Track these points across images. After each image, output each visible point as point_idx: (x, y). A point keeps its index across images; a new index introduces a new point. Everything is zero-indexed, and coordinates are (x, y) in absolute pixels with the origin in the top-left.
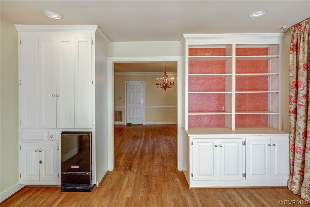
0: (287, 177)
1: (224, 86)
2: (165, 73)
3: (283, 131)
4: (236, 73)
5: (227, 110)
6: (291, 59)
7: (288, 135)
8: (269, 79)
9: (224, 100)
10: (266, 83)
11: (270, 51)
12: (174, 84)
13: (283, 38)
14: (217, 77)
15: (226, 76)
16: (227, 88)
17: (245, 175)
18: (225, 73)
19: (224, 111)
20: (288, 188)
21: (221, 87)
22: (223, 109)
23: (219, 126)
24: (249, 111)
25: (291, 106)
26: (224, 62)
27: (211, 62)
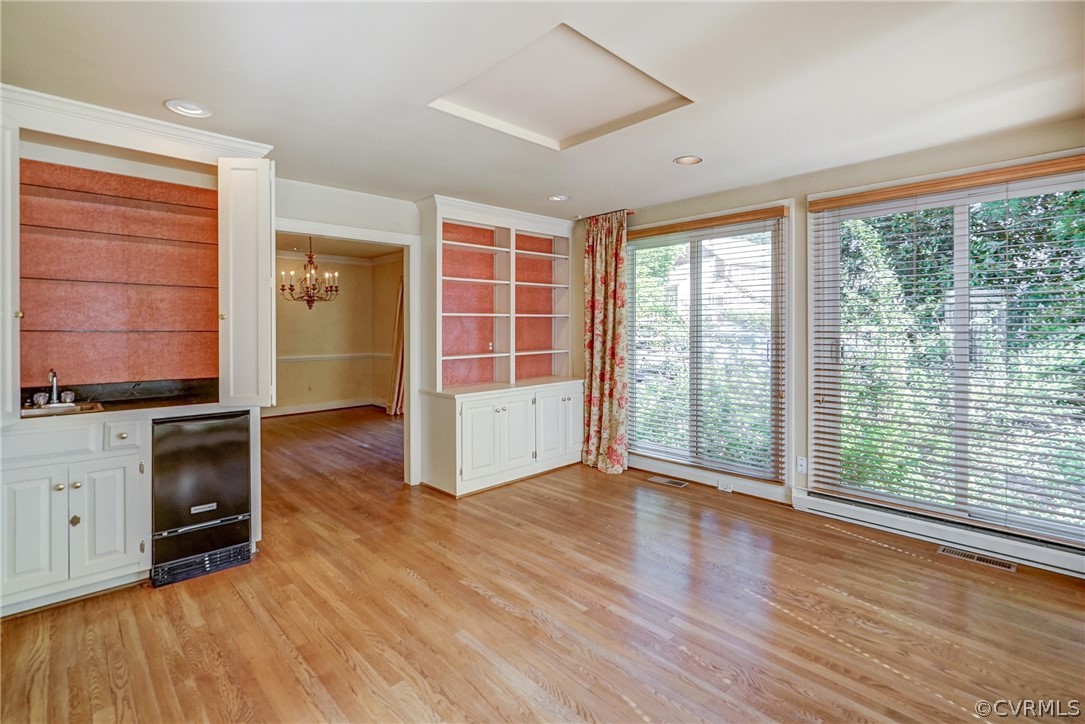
0: (580, 446)
1: (492, 302)
2: (310, 257)
3: (575, 377)
4: (517, 281)
5: (497, 348)
6: (586, 266)
7: (582, 381)
8: (555, 294)
9: (492, 331)
10: (549, 300)
11: (556, 247)
12: (337, 291)
13: (574, 229)
14: (481, 285)
15: (496, 285)
16: (497, 306)
17: (535, 455)
18: (492, 279)
19: (492, 352)
20: (582, 462)
21: (487, 306)
22: (491, 348)
23: (483, 381)
24: (528, 350)
25: (587, 337)
26: (492, 255)
27: (471, 254)
